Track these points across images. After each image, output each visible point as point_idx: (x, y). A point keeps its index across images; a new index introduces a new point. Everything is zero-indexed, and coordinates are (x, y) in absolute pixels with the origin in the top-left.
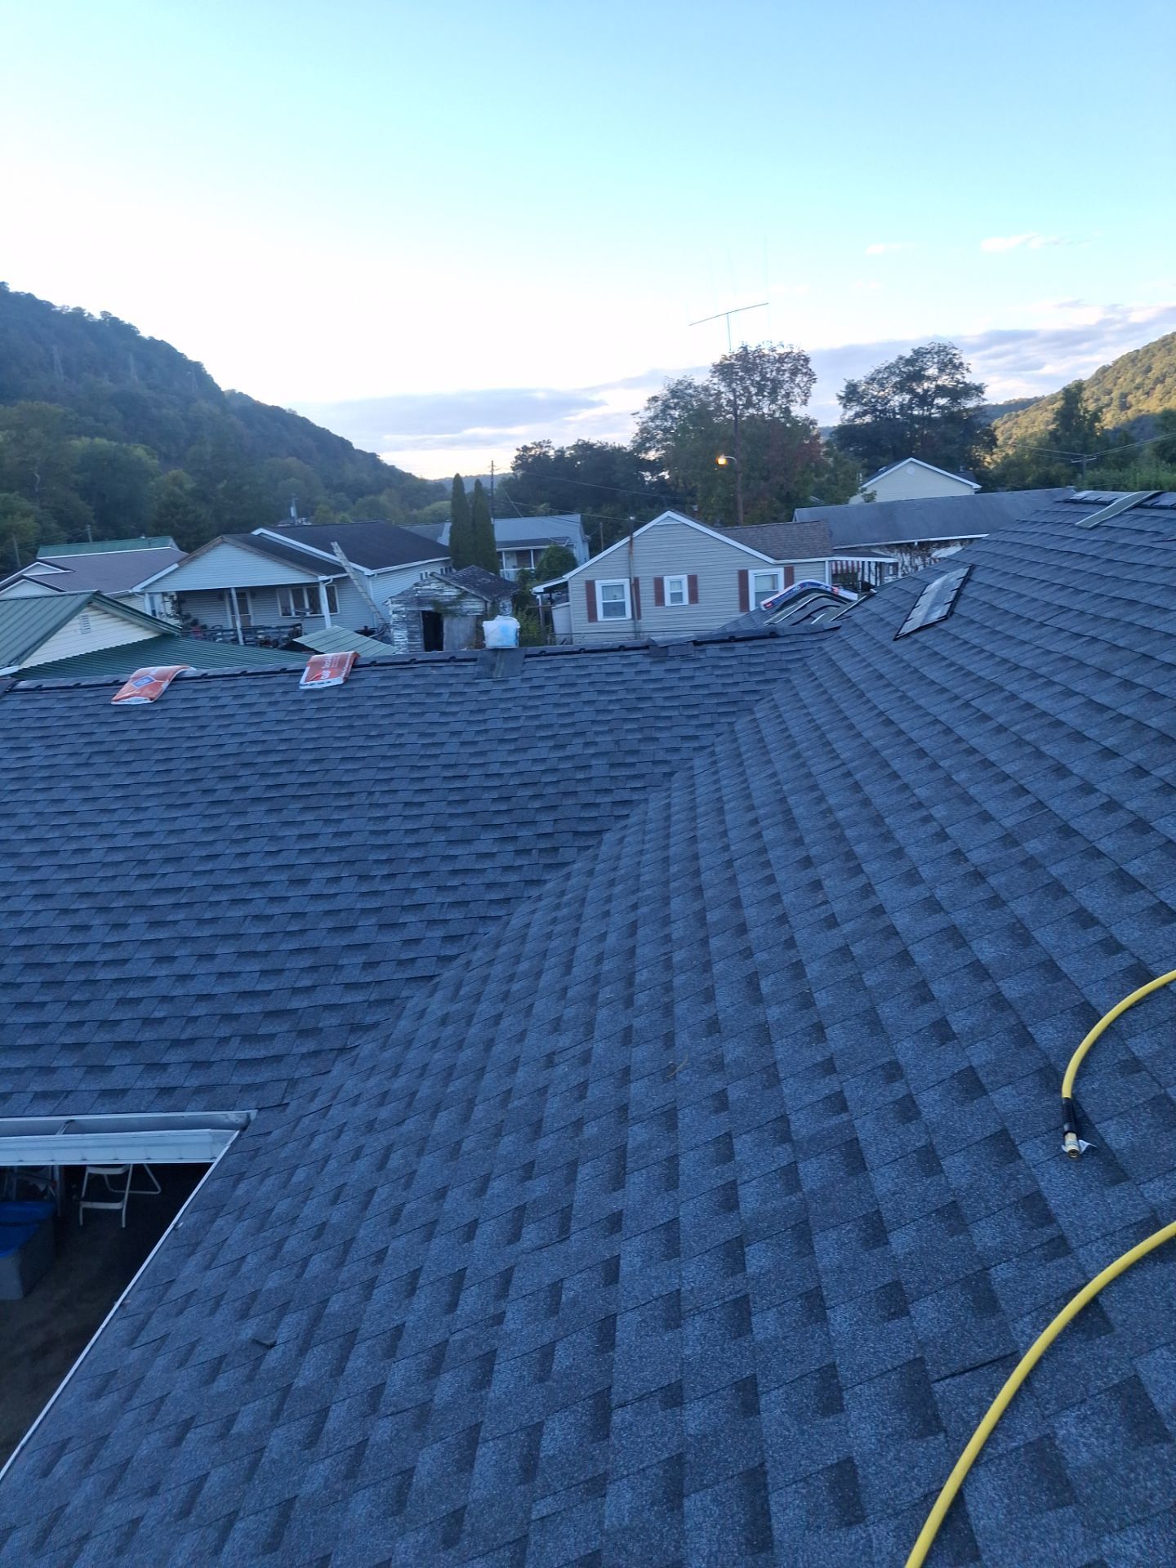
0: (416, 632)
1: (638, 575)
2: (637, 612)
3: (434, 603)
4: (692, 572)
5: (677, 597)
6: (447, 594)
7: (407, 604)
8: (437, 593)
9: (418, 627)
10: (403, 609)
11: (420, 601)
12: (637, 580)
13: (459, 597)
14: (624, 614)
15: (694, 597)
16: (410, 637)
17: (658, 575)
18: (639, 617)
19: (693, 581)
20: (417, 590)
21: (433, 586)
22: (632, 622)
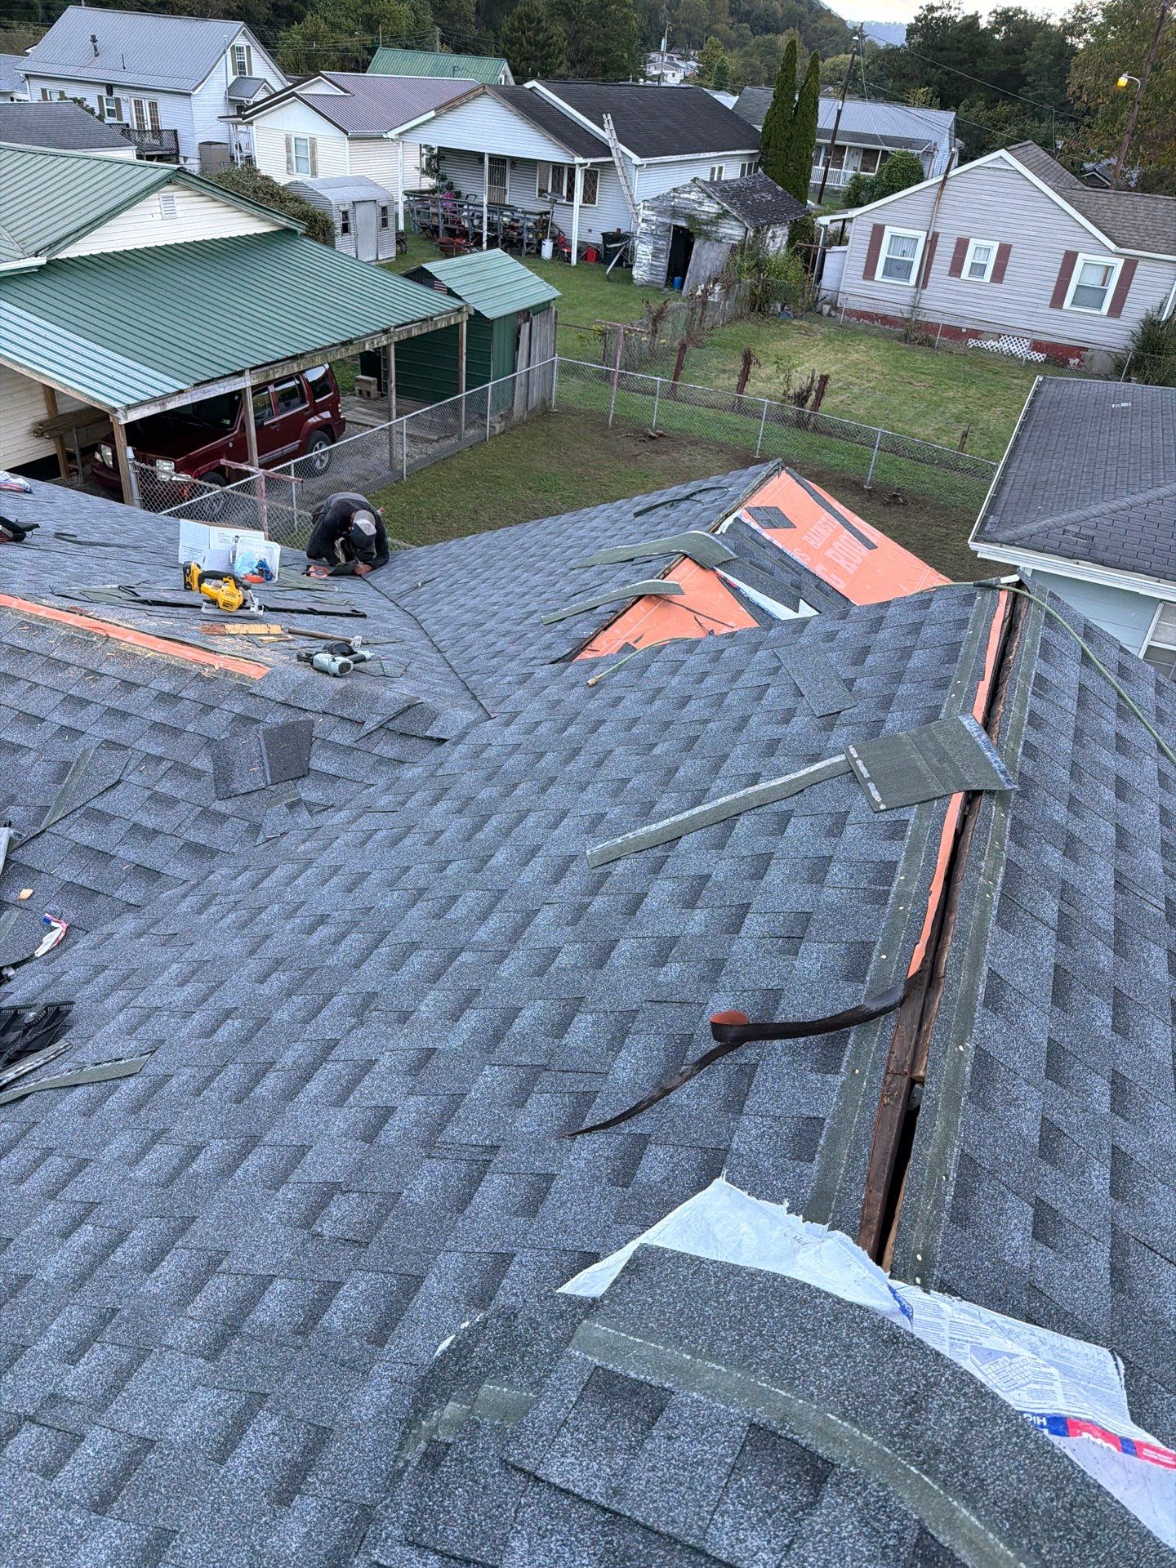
0: (662, 250)
1: (937, 230)
2: (923, 281)
3: (690, 218)
4: (1007, 241)
5: (977, 269)
6: (707, 209)
7: (660, 213)
8: (696, 205)
9: (665, 245)
10: (654, 218)
11: (675, 212)
12: (936, 236)
13: (719, 216)
14: (908, 277)
15: (998, 275)
16: (655, 256)
17: (964, 235)
18: (925, 286)
19: (1004, 252)
20: (674, 197)
21: (693, 196)
22: (915, 290)
